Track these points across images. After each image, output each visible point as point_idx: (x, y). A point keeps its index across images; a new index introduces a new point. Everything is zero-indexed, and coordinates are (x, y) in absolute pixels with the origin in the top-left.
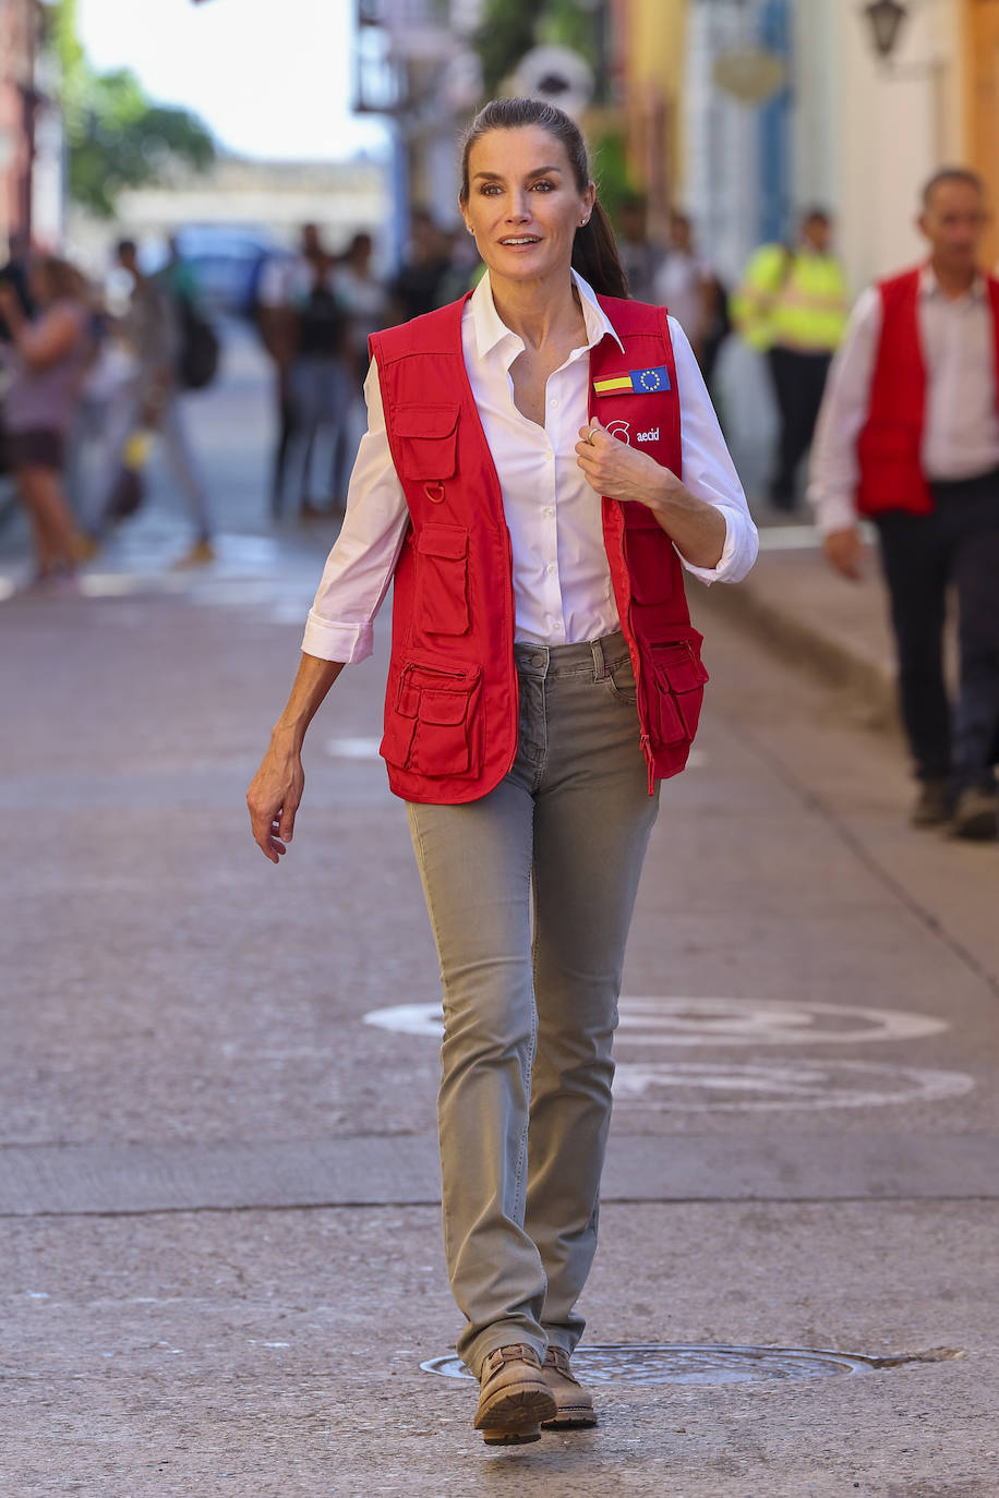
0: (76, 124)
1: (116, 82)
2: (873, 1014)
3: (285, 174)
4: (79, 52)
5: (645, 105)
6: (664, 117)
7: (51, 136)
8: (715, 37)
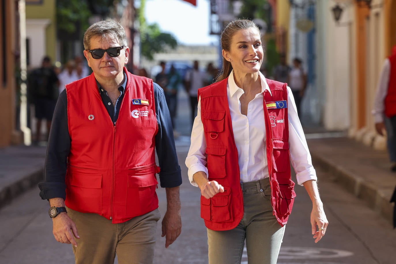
0: (144, 37)
1: (153, 27)
2: (335, 251)
3: (194, 49)
4: (145, 20)
5: (280, 32)
6: (285, 35)
7: (137, 40)
8: (297, 16)
